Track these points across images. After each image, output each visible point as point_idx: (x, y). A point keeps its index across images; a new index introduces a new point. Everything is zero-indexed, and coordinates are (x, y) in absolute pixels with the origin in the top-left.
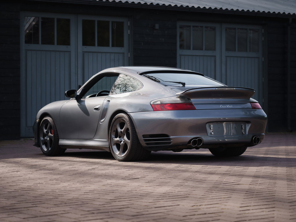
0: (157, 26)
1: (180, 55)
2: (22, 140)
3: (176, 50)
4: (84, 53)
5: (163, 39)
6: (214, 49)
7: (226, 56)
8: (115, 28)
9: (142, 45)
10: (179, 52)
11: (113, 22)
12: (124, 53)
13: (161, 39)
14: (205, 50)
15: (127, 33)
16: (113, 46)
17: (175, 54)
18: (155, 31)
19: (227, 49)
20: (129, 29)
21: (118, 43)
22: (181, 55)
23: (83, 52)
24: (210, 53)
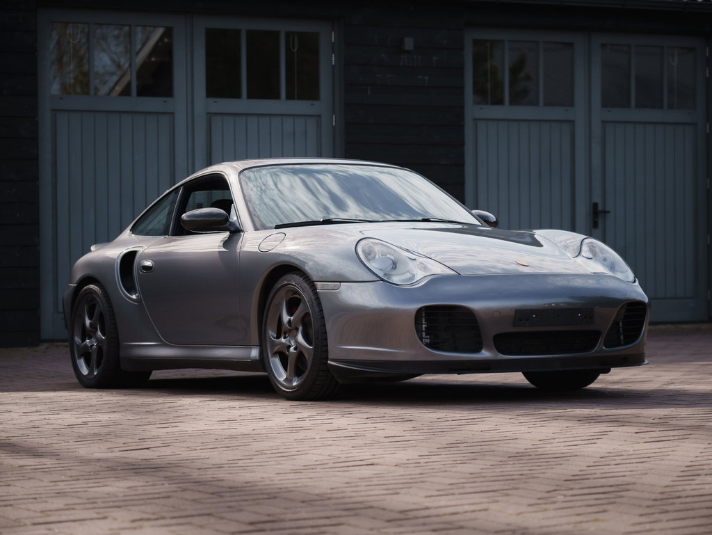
0: (409, 44)
1: (474, 119)
2: (43, 347)
3: (462, 107)
4: (210, 116)
5: (427, 78)
6: (571, 103)
7: (603, 122)
8: (296, 50)
9: (369, 93)
10: (473, 110)
11: (288, 34)
12: (320, 116)
13: (420, 77)
14: (546, 104)
15: (328, 62)
16: (290, 96)
17: (460, 116)
18: (402, 56)
19: (607, 102)
20: (333, 52)
21: (305, 88)
22: (476, 120)
23: (207, 113)
24: (557, 113)
